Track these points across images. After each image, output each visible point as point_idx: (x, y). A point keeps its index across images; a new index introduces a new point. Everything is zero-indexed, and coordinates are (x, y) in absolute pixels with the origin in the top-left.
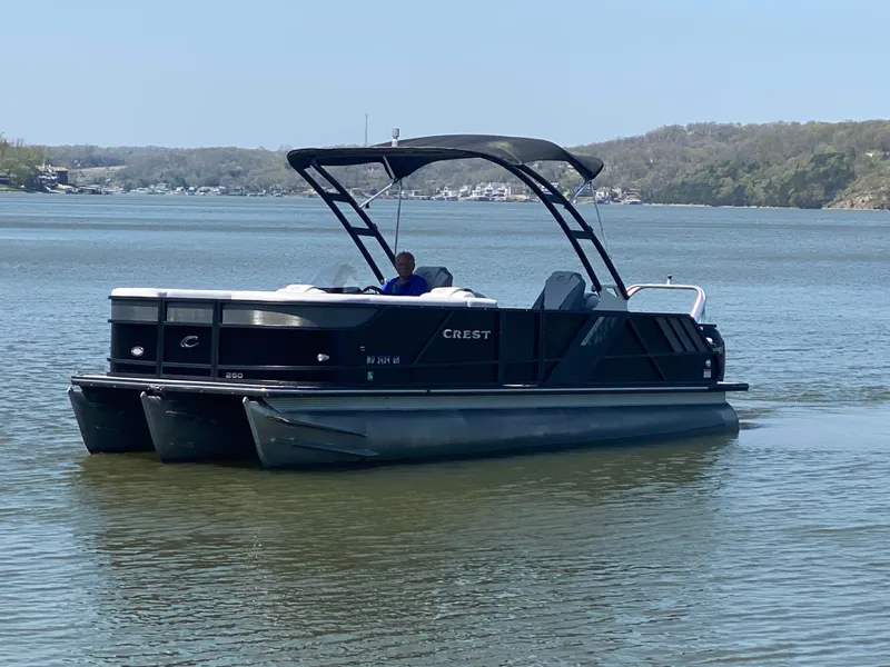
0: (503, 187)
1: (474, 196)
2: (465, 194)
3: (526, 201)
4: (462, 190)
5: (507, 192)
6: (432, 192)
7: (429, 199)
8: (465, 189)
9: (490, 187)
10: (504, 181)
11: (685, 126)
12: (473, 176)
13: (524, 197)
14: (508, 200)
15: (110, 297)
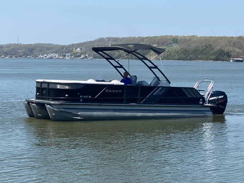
0: (56, 55)
1: (48, 57)
2: (46, 57)
3: (62, 58)
4: (44, 56)
5: (57, 56)
6: (36, 56)
7: (35, 58)
8: (45, 55)
9: (52, 55)
10: (56, 53)
11: (105, 38)
12: (47, 52)
13: (62, 57)
14: (57, 58)
15: (36, 82)
